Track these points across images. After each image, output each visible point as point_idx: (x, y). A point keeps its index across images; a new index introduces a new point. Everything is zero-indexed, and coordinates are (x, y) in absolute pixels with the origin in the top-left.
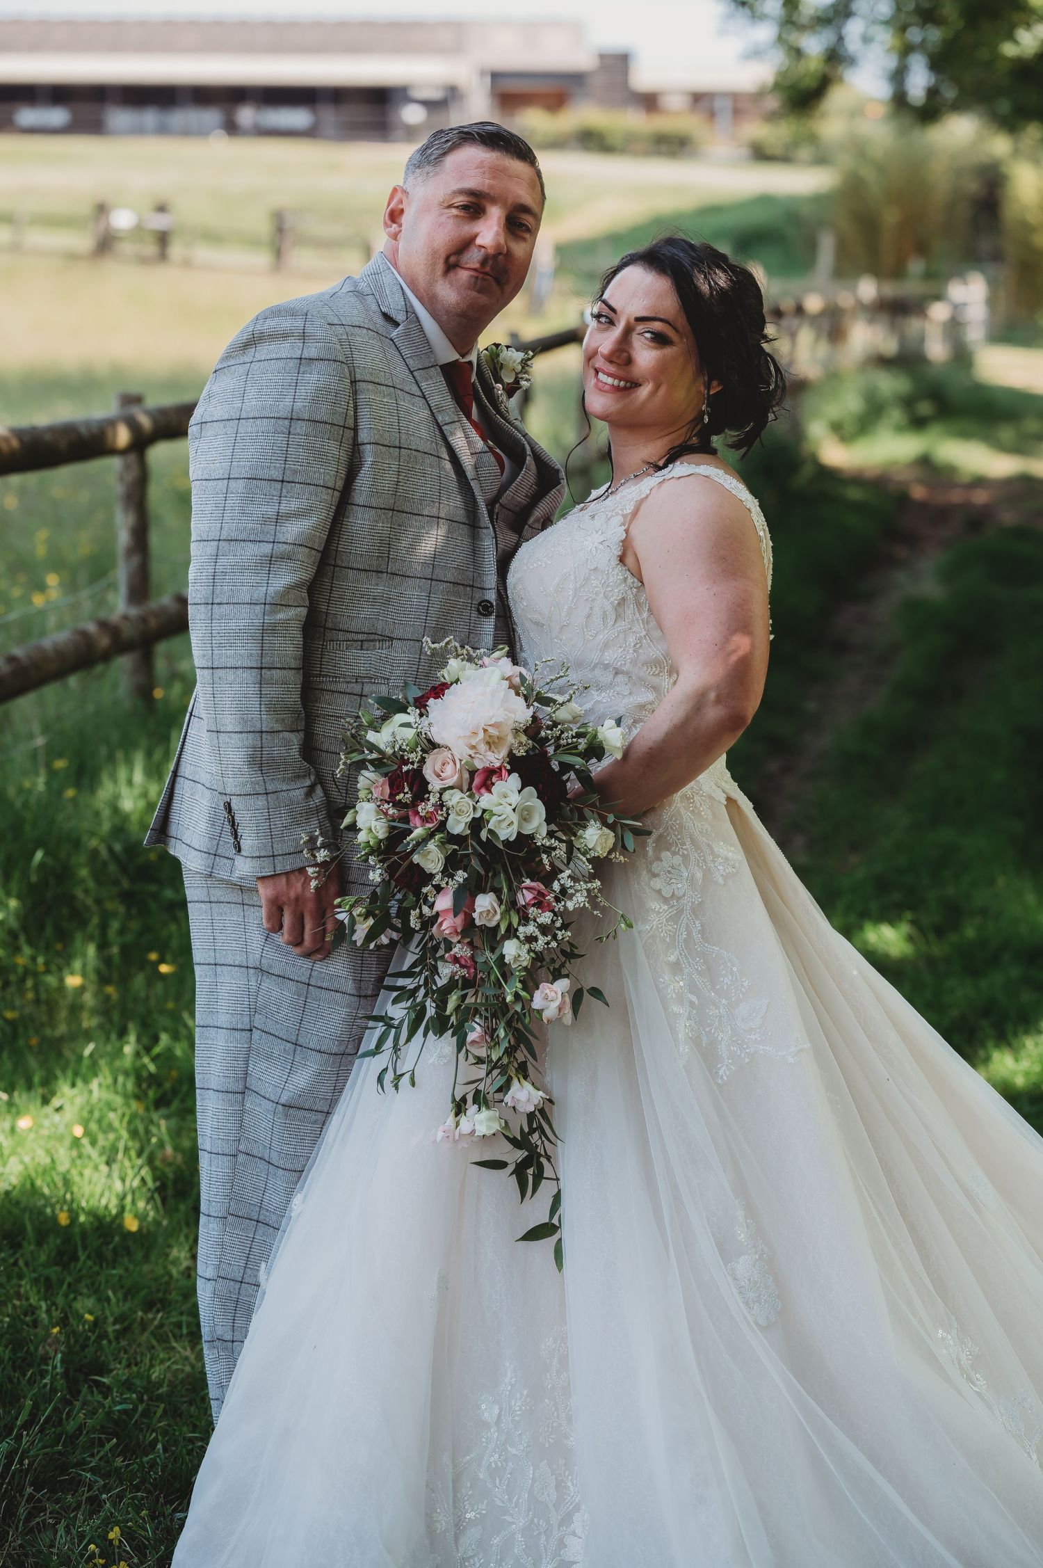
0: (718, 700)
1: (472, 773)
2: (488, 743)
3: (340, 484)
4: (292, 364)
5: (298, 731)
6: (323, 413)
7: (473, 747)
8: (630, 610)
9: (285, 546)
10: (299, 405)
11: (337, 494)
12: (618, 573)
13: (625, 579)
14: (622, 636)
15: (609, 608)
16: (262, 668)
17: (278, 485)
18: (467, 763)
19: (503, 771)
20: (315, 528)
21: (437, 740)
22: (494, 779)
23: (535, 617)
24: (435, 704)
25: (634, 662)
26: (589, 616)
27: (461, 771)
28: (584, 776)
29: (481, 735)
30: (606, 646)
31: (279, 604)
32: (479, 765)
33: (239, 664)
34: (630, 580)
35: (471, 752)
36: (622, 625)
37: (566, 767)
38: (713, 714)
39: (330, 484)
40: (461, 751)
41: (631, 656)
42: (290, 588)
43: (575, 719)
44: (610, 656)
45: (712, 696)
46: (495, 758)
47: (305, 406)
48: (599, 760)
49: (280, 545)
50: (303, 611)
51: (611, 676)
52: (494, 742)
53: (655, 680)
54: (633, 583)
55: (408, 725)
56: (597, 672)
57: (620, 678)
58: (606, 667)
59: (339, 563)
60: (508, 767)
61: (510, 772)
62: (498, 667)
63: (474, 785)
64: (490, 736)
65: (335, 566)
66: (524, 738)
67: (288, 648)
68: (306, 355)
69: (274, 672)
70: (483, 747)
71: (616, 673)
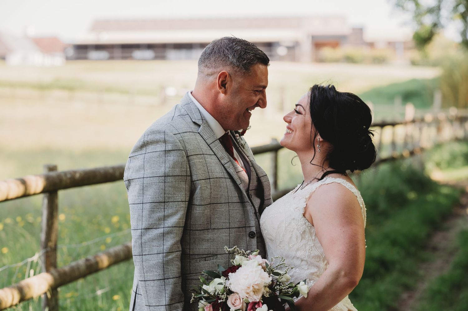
0: (345, 275)
1: (247, 304)
2: (254, 292)
3: (187, 199)
4: (162, 153)
5: (182, 302)
6: (177, 172)
7: (248, 293)
8: (307, 236)
9: (169, 228)
10: (167, 170)
11: (187, 203)
12: (302, 221)
13: (305, 223)
14: (304, 246)
15: (299, 234)
16: (164, 279)
17: (163, 204)
18: (245, 300)
19: (260, 303)
20: (180, 219)
21: (233, 289)
22: (256, 306)
23: (270, 237)
24: (232, 275)
25: (309, 256)
26: (291, 238)
27: (243, 303)
28: (291, 303)
29: (252, 288)
30: (298, 250)
31: (170, 252)
32: (251, 301)
33: (155, 279)
34: (307, 223)
35: (247, 296)
36: (304, 241)
37: (284, 301)
38: (343, 280)
39: (183, 200)
40: (243, 295)
41: (307, 254)
42: (174, 245)
43: (287, 280)
44: (299, 254)
45: (343, 273)
46: (257, 298)
47: (170, 171)
48: (297, 298)
49: (167, 228)
50: (179, 253)
51: (300, 262)
52: (256, 291)
53: (318, 264)
54: (309, 224)
55: (221, 284)
56: (295, 260)
57: (304, 263)
58: (298, 258)
59: (192, 228)
60: (262, 302)
61: (263, 304)
62: (256, 259)
63: (248, 308)
64: (255, 289)
65: (190, 230)
66: (268, 289)
67: (175, 269)
68: (167, 149)
69: (170, 280)
70: (252, 293)
71: (302, 261)
